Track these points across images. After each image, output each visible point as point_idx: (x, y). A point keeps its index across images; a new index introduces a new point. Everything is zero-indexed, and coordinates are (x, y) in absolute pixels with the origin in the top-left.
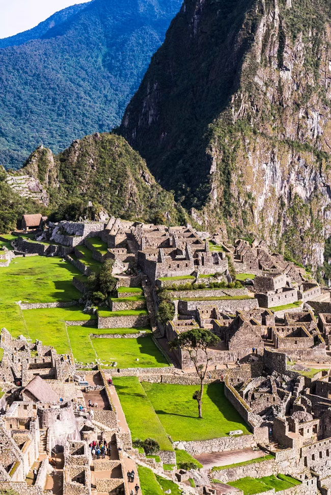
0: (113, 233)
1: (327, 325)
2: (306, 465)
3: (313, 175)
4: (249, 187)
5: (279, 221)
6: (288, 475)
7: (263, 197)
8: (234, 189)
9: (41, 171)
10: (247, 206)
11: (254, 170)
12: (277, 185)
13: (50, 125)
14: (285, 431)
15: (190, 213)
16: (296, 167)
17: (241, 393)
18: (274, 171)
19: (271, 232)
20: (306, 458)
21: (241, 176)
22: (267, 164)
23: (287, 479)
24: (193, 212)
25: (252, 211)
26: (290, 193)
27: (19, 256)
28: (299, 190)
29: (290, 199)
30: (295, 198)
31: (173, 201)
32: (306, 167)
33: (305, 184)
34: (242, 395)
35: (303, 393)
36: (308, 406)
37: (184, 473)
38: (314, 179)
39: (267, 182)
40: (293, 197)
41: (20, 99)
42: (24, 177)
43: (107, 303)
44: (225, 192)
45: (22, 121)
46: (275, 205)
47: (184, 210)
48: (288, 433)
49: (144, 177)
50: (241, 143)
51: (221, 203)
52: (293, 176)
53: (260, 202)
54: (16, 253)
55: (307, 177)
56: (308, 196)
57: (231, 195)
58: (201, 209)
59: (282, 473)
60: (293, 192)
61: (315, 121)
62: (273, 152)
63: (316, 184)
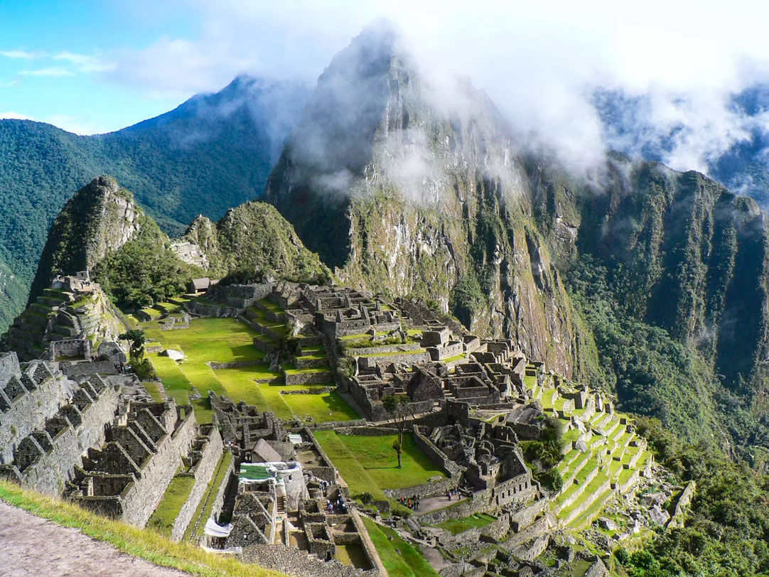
0: (285, 295)
1: (495, 374)
2: (497, 503)
3: (437, 234)
4: (383, 247)
5: (409, 276)
6: (484, 514)
7: (395, 255)
8: (371, 250)
9: (201, 238)
10: (382, 263)
11: (387, 231)
12: (407, 244)
13: (191, 195)
14: (479, 475)
15: (333, 272)
16: (422, 228)
17: (432, 441)
18: (404, 231)
19: (403, 286)
20: (497, 496)
21: (376, 237)
22: (397, 226)
23: (483, 516)
24: (336, 270)
25: (386, 268)
26: (418, 251)
27: (195, 318)
28: (425, 248)
29: (418, 256)
30: (422, 255)
31: (318, 261)
32: (431, 228)
33: (430, 243)
34: (433, 443)
35: (485, 437)
36: (491, 450)
37: (398, 519)
38: (438, 238)
39: (398, 242)
40: (420, 255)
41: (164, 172)
42: (186, 243)
43: (291, 361)
44: (363, 253)
45: (166, 192)
46: (405, 263)
47: (328, 270)
48: (482, 477)
49: (292, 241)
50: (375, 208)
51: (359, 263)
52: (420, 236)
53: (393, 260)
54: (192, 316)
55: (432, 237)
56: (433, 252)
57: (368, 255)
58: (343, 268)
59: (479, 512)
60: (421, 250)
61: (437, 188)
62: (402, 216)
63: (439, 242)
